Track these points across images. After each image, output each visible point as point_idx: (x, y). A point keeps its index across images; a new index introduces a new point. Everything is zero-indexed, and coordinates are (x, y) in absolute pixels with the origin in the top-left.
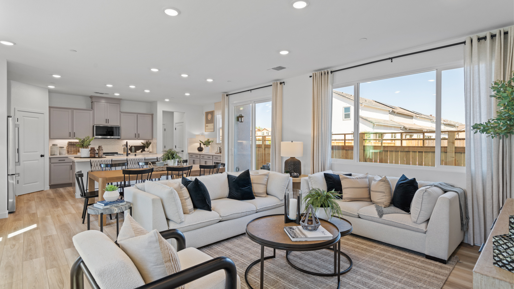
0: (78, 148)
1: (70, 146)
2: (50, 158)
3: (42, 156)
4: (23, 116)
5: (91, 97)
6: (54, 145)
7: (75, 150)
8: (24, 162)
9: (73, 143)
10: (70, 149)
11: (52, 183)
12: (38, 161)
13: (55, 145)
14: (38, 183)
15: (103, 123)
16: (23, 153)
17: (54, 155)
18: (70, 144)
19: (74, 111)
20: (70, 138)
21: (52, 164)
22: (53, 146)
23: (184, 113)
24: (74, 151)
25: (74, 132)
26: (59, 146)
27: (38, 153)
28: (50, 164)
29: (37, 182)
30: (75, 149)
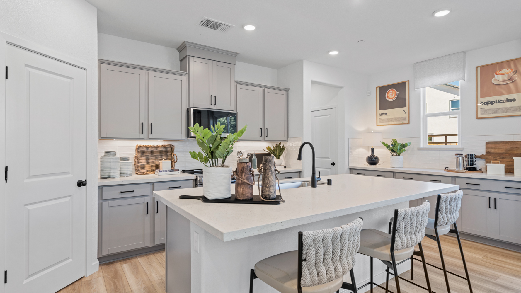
0: (156, 159)
1: (140, 155)
2: (100, 188)
3: (81, 184)
4: (27, 65)
5: (182, 48)
6: (108, 153)
7: (150, 165)
8: (30, 207)
9: (145, 149)
10: (140, 161)
11: (105, 253)
12: (70, 198)
13: (111, 154)
14: (70, 260)
15: (205, 105)
16: (26, 181)
17: (109, 178)
18: (142, 151)
19: (151, 73)
20: (142, 136)
21: (104, 203)
22: (108, 157)
23: (341, 88)
24: (148, 166)
25: (150, 123)
26: (118, 155)
27: (71, 175)
28: (101, 201)
29: (68, 258)
30: (150, 161)
